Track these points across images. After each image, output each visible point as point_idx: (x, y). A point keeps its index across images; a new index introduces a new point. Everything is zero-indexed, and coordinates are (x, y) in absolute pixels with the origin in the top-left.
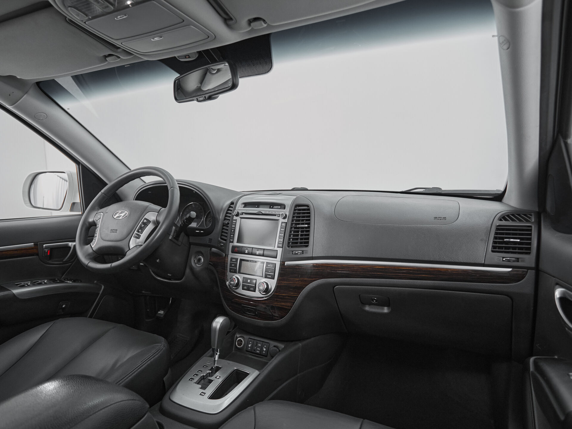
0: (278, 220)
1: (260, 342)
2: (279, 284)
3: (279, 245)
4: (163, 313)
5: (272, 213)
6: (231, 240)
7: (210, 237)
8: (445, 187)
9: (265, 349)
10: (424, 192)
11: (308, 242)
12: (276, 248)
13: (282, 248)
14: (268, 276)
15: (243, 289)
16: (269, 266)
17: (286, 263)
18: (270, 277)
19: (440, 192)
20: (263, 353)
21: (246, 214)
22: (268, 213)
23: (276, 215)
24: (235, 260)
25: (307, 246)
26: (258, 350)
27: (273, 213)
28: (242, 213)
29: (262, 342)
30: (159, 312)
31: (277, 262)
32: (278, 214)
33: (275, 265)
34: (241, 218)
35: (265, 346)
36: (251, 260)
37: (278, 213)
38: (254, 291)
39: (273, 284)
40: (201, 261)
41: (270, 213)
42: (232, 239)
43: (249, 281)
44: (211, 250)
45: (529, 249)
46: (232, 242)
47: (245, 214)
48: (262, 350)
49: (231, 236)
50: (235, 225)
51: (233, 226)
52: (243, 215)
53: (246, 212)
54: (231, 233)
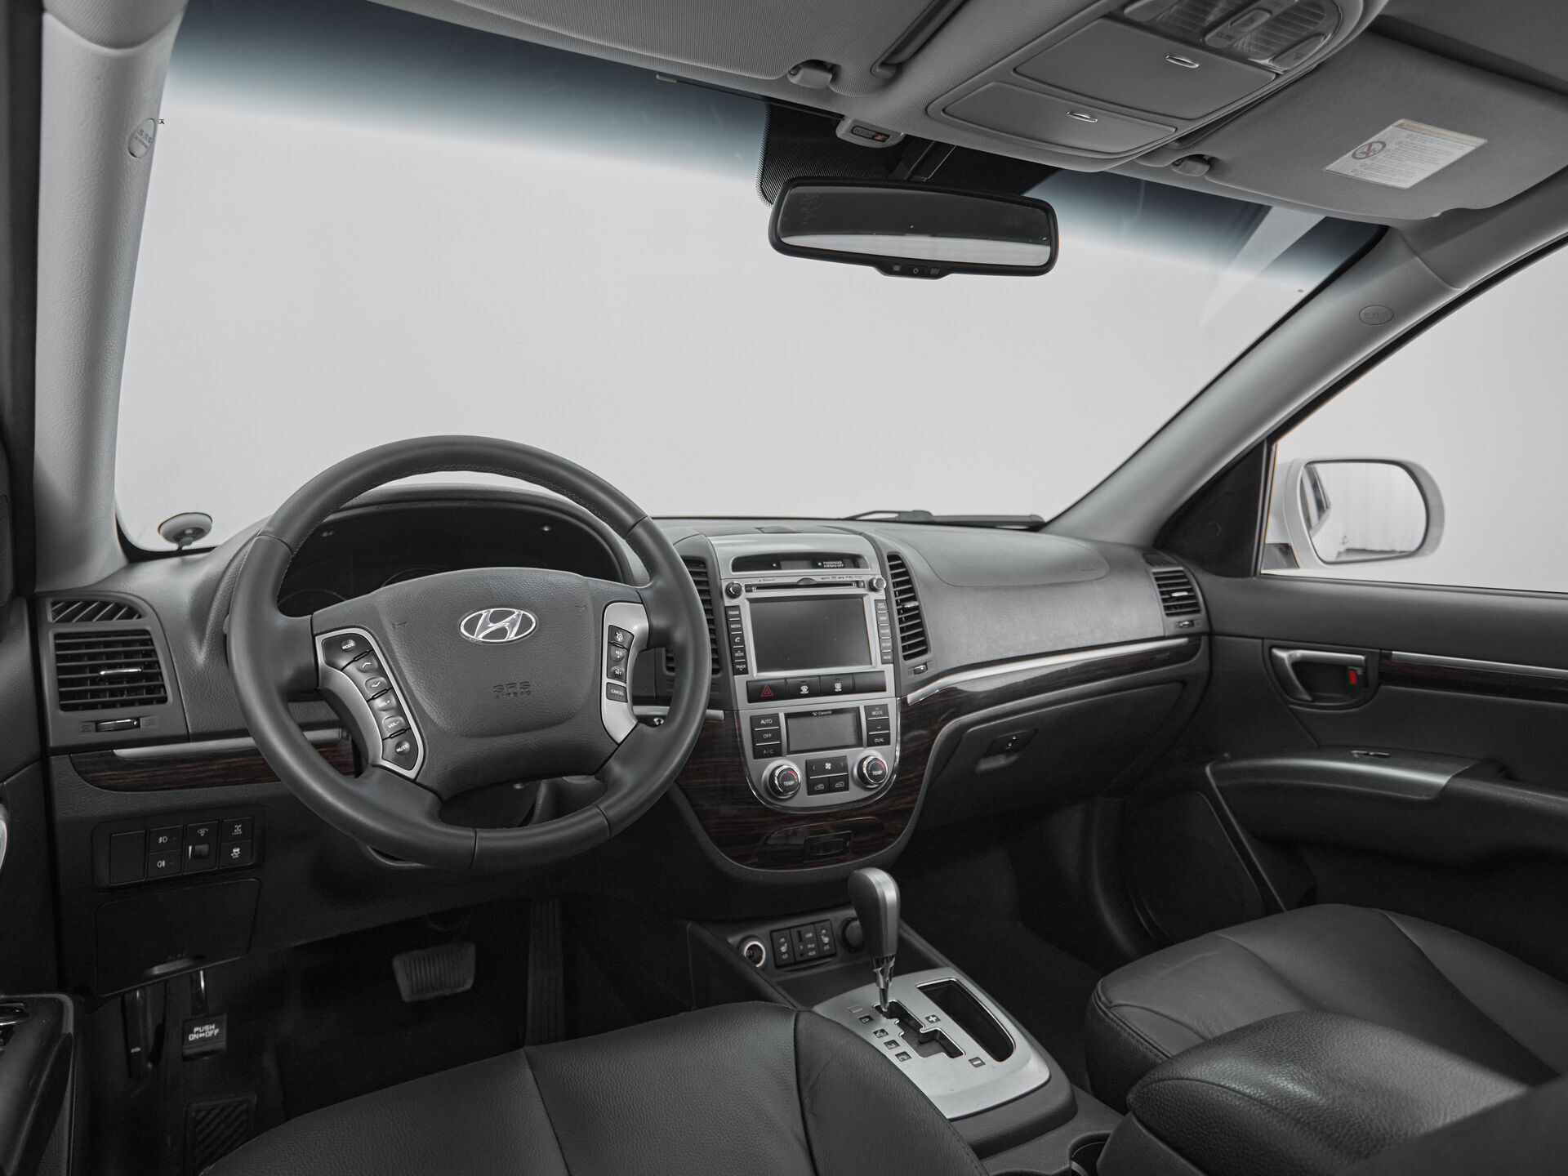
0: (861, 597)
1: (808, 927)
2: (905, 753)
3: (884, 658)
4: (217, 1031)
5: (842, 580)
6: (738, 666)
9: (826, 940)
11: (924, 643)
12: (880, 667)
13: (893, 663)
14: (876, 740)
15: (811, 791)
16: (874, 713)
17: (910, 697)
18: (881, 740)
19: (932, 519)
20: (828, 950)
21: (760, 587)
22: (830, 580)
23: (851, 585)
24: (769, 721)
25: (924, 652)
26: (811, 950)
27: (846, 579)
28: (749, 588)
29: (812, 926)
30: (192, 1037)
31: (888, 699)
32: (857, 582)
33: (884, 708)
34: (751, 601)
35: (824, 931)
36: (817, 711)
38: (846, 788)
39: (885, 757)
41: (837, 579)
42: (740, 663)
43: (828, 766)
45: (1196, 604)
46: (745, 671)
47: (758, 588)
48: (820, 944)
49: (737, 655)
50: (740, 622)
51: (733, 626)
52: (751, 591)
53: (762, 582)
54: (731, 647)
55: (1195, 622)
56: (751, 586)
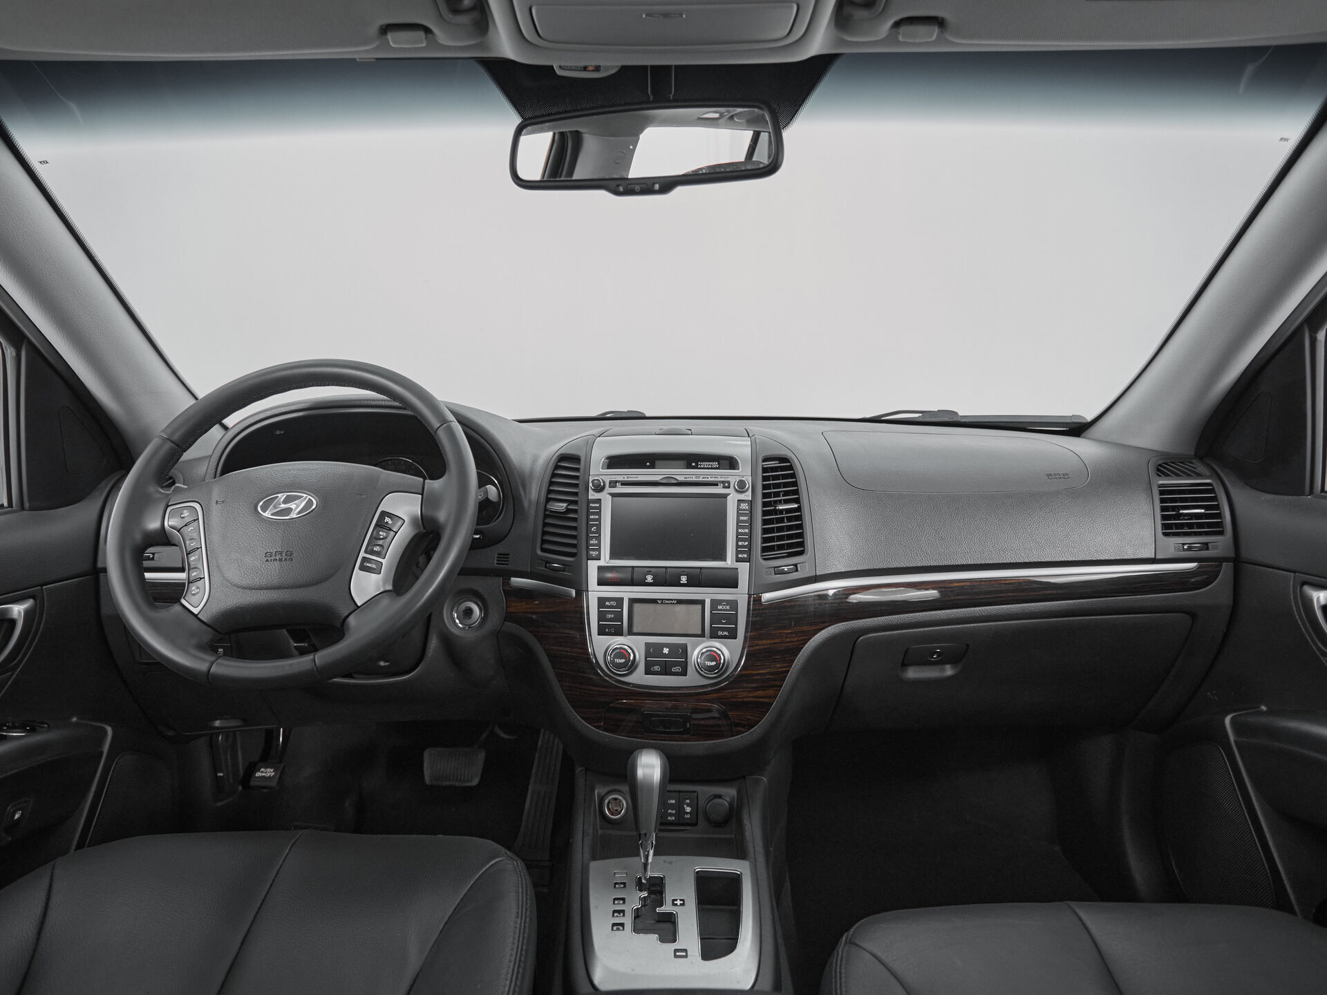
0: (725, 496)
1: (673, 794)
2: (752, 649)
3: (740, 556)
4: (273, 774)
5: (706, 479)
6: (591, 552)
7: (500, 548)
8: (965, 410)
9: (688, 809)
10: (920, 420)
11: (802, 544)
12: (733, 564)
13: (749, 562)
14: (720, 633)
15: (648, 672)
16: (720, 607)
17: (767, 596)
18: (726, 633)
19: (955, 419)
20: (688, 819)
21: (624, 484)
22: (694, 479)
23: (717, 485)
24: (614, 603)
25: (801, 553)
26: (671, 815)
27: (710, 479)
28: (613, 484)
29: (678, 794)
30: (258, 774)
31: (740, 595)
32: (723, 482)
33: (734, 604)
34: (613, 495)
35: (688, 801)
36: (662, 600)
37: (722, 480)
38: (684, 673)
39: (729, 651)
40: (474, 615)
41: (701, 479)
42: (594, 550)
43: (666, 651)
44: (506, 582)
45: (1220, 525)
46: (598, 558)
47: (622, 484)
48: (681, 811)
49: (591, 542)
50: (599, 514)
51: (592, 517)
52: (615, 487)
53: (626, 479)
54: (587, 535)
55: (1210, 545)
56: (616, 482)
